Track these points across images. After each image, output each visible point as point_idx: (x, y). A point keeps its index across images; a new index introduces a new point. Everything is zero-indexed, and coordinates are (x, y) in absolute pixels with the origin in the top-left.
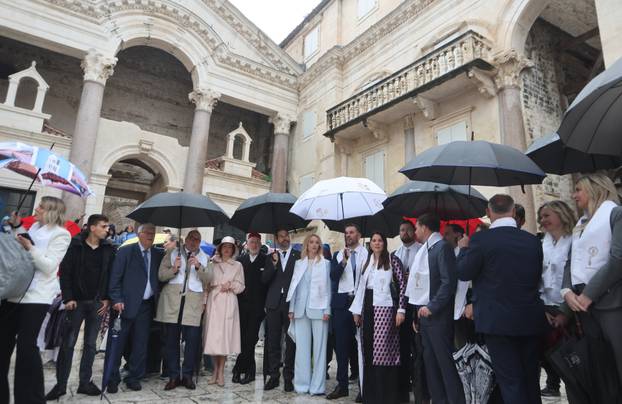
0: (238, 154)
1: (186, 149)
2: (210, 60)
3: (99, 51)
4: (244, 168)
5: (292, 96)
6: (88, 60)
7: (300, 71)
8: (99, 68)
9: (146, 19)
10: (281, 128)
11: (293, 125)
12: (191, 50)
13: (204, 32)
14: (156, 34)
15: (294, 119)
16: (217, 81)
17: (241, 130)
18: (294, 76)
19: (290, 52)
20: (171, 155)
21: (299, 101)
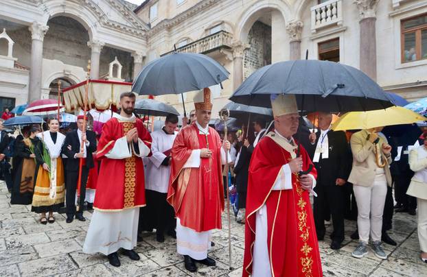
2: (98, 24)
3: (39, 23)
5: (143, 42)
6: (33, 28)
7: (147, 28)
8: (39, 32)
9: (62, 2)
10: (138, 60)
11: (144, 58)
12: (87, 18)
13: (94, 8)
14: (68, 11)
15: (145, 55)
16: (101, 36)
17: (116, 62)
18: (144, 31)
19: (141, 15)
20: (80, 77)
21: (148, 45)
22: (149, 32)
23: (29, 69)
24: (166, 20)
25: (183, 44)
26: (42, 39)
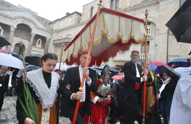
0: (39, 44)
1: (29, 42)
2: (34, 28)
3: (13, 25)
4: (40, 46)
5: (50, 34)
6: (11, 27)
7: (52, 30)
8: (13, 28)
9: (23, 20)
10: (47, 40)
12: (31, 25)
13: (34, 23)
14: (24, 23)
15: (50, 38)
16: (35, 31)
17: (40, 39)
18: (51, 31)
19: (51, 26)
20: (26, 43)
21: (51, 35)
22: (52, 32)
24: (57, 30)
25: (60, 38)
26: (14, 31)
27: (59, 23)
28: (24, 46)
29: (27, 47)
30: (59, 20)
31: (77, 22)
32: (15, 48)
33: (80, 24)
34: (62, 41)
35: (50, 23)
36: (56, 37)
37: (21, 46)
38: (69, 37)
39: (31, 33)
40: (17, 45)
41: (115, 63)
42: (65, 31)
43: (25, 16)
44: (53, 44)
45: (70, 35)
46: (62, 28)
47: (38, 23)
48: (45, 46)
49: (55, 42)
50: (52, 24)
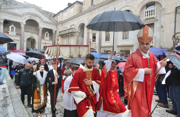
0: (47, 37)
1: (38, 36)
2: (41, 22)
3: (23, 22)
4: (48, 38)
5: (55, 26)
6: (21, 24)
7: (57, 22)
8: (23, 25)
9: (30, 16)
10: (54, 32)
11: (56, 31)
12: (38, 20)
13: (40, 17)
14: (32, 18)
15: (56, 30)
16: (42, 25)
17: (47, 32)
19: (55, 18)
20: (36, 37)
21: (57, 27)
22: (57, 24)
23: (20, 35)
24: (61, 21)
25: (65, 29)
26: (24, 27)
27: (62, 14)
28: (34, 40)
29: (37, 41)
30: (62, 11)
31: (79, 11)
32: (27, 43)
33: (82, 13)
34: (67, 32)
35: (54, 15)
36: (61, 28)
37: (32, 41)
38: (73, 27)
39: (38, 27)
40: (29, 39)
41: (119, 48)
42: (69, 22)
43: (31, 12)
44: (60, 35)
45: (74, 25)
46: (66, 19)
47: (43, 17)
48: (52, 38)
49: (61, 34)
50: (56, 16)
